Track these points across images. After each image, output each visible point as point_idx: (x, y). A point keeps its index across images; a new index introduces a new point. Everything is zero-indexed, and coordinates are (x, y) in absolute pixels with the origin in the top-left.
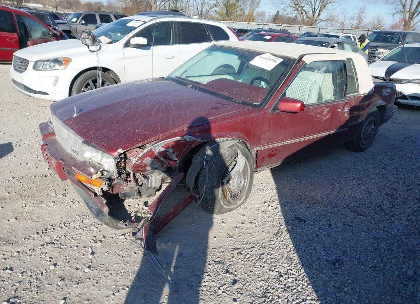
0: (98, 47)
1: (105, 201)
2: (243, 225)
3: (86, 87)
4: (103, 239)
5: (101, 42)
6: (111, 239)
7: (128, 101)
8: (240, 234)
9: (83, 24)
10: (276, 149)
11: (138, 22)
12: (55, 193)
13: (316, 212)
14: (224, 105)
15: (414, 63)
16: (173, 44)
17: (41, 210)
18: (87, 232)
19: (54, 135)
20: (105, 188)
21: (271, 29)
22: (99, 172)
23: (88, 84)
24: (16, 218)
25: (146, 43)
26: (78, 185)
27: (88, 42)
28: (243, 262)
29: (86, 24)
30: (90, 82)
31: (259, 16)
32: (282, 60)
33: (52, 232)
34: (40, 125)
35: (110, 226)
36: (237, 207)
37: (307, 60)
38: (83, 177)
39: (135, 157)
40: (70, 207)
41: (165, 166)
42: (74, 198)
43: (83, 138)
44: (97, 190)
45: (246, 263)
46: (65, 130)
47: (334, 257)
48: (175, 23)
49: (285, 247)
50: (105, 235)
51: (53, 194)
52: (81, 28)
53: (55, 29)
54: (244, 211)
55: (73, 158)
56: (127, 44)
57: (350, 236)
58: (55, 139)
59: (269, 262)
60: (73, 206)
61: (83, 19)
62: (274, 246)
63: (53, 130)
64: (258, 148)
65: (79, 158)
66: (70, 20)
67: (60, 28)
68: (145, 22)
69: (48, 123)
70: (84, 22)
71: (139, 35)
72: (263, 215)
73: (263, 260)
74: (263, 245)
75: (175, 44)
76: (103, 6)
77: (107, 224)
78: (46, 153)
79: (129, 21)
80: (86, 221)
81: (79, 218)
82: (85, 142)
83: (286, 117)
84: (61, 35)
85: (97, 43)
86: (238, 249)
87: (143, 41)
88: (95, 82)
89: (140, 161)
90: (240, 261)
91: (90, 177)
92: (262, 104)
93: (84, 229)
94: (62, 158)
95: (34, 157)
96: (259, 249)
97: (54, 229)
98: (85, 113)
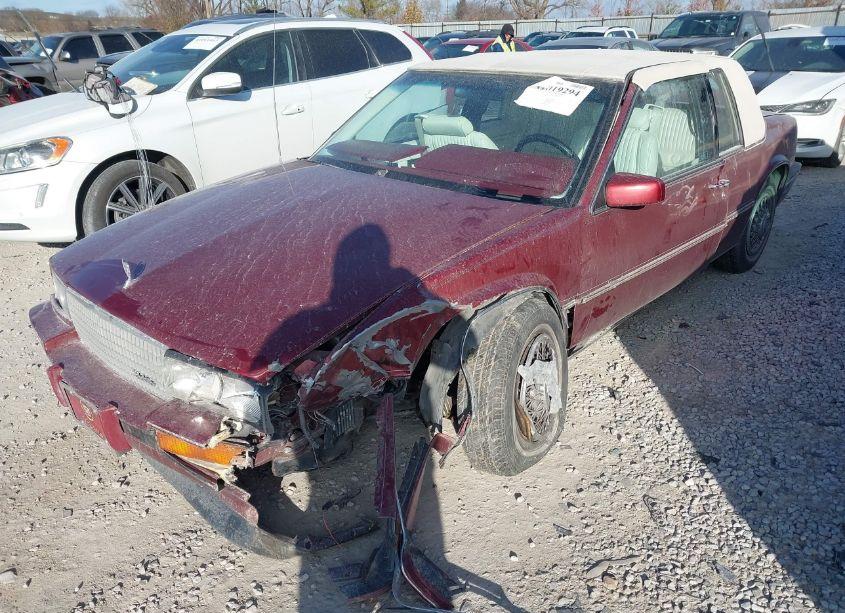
0: (130, 103)
1: (246, 496)
2: (581, 495)
3: (115, 200)
4: (257, 593)
5: (133, 93)
6: (278, 589)
7: (252, 229)
8: (585, 521)
9: (66, 60)
10: (608, 296)
11: (212, 38)
12: (100, 480)
13: (727, 433)
14: (486, 209)
15: (788, 71)
16: (295, 80)
17: (74, 536)
18: (210, 579)
19: (76, 335)
20: (245, 463)
21: (469, 32)
22: (223, 427)
23: (119, 194)
24: (14, 571)
25: (239, 85)
26: (166, 463)
27: (105, 94)
28: (624, 599)
29: (74, 59)
30: (123, 187)
31: (429, 10)
32: (590, 89)
33: (118, 597)
34: (33, 313)
35: (268, 555)
36: (549, 449)
37: (643, 81)
38: (181, 445)
39: (312, 374)
40: (147, 511)
41: (383, 383)
42: (152, 486)
43: (165, 343)
44: (225, 472)
45: (633, 599)
46: (109, 326)
47: (827, 547)
48: (294, 32)
49: (704, 539)
50: (258, 579)
51: (96, 483)
52: (64, 68)
53: (9, 77)
54: (568, 456)
55: (141, 396)
56: (196, 92)
57: (832, 483)
58: (79, 348)
59: (686, 587)
60: (154, 509)
61: (65, 49)
62: (677, 539)
63: (71, 323)
64: (574, 302)
65: (160, 393)
66: (37, 55)
67: (19, 73)
68: (228, 38)
69: (49, 304)
70: (68, 55)
71: (218, 67)
72: (614, 458)
73: (672, 586)
74: (651, 541)
75: (301, 79)
76: (98, 20)
77: (259, 551)
78: (63, 386)
79: (187, 39)
80: (198, 547)
81: (178, 540)
82: (172, 352)
83: (621, 220)
84: (24, 88)
85: (126, 97)
86: (598, 563)
87: (232, 80)
88: (133, 186)
89: (324, 383)
90: (615, 596)
91: (203, 446)
92: (570, 195)
93: (201, 570)
94: (114, 400)
95: (22, 387)
96: (649, 556)
97: (121, 585)
98: (153, 273)
